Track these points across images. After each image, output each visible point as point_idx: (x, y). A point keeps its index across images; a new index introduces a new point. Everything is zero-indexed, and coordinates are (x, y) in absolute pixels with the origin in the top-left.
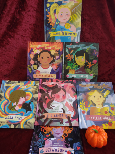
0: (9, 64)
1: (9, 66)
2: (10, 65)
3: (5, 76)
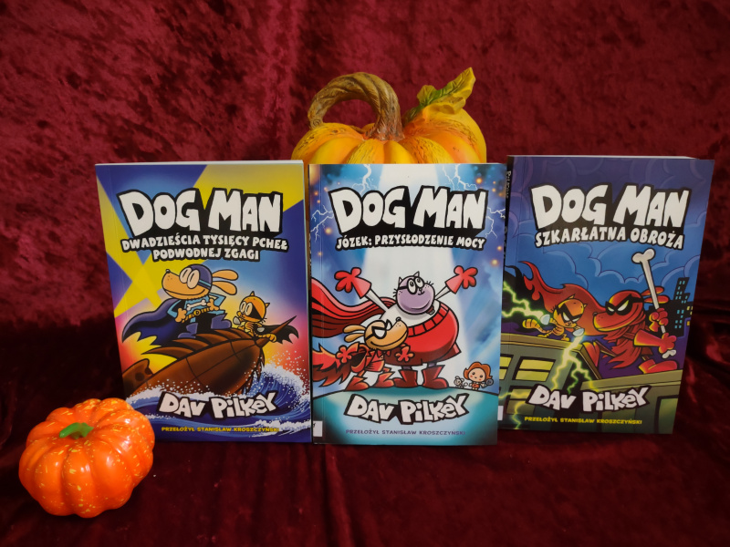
0: (43, 124)
1: (39, 140)
2: (47, 132)
3: (21, 208)
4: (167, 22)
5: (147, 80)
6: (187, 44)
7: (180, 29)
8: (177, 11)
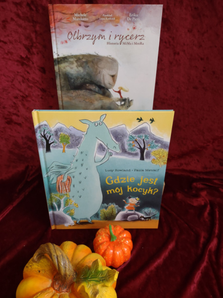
4: (23, 77)
5: (16, 98)
6: (31, 85)
7: (28, 80)
8: (26, 73)
